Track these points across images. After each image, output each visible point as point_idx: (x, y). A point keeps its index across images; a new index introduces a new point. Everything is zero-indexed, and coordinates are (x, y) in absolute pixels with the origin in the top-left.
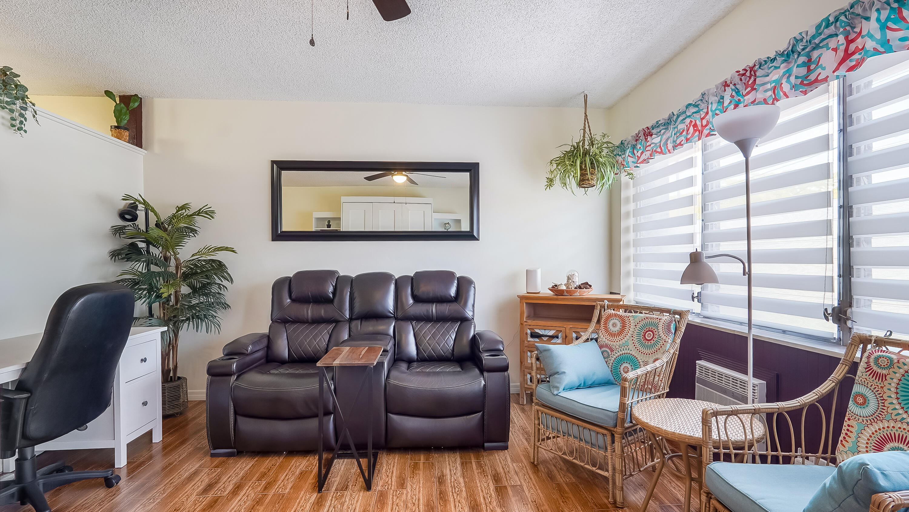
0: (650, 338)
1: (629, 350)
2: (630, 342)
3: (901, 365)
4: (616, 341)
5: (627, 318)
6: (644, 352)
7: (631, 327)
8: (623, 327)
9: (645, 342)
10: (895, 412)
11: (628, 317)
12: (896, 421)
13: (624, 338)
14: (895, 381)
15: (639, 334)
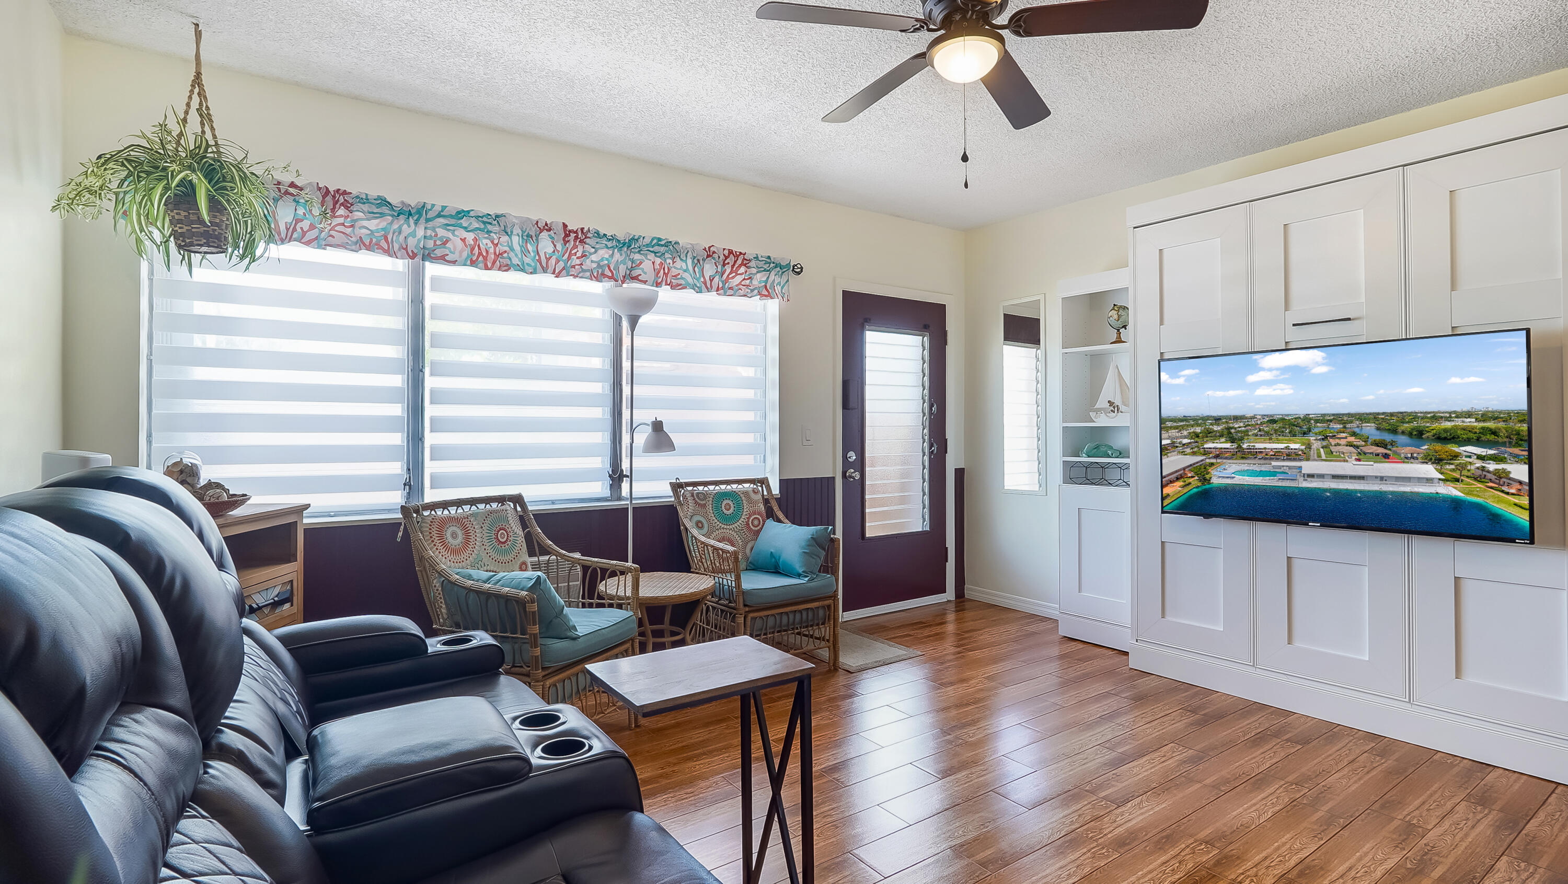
0: (505, 539)
1: (485, 566)
2: (483, 554)
3: (709, 496)
4: (464, 560)
5: (467, 520)
6: (505, 561)
7: (477, 531)
8: (467, 534)
9: (501, 547)
10: (716, 525)
11: (468, 518)
12: (718, 530)
13: (473, 551)
14: (710, 506)
15: (490, 539)
